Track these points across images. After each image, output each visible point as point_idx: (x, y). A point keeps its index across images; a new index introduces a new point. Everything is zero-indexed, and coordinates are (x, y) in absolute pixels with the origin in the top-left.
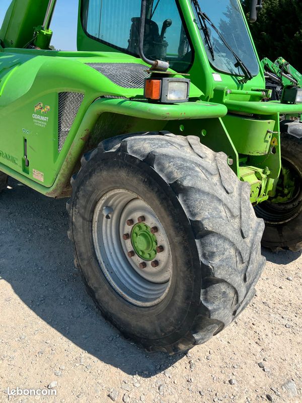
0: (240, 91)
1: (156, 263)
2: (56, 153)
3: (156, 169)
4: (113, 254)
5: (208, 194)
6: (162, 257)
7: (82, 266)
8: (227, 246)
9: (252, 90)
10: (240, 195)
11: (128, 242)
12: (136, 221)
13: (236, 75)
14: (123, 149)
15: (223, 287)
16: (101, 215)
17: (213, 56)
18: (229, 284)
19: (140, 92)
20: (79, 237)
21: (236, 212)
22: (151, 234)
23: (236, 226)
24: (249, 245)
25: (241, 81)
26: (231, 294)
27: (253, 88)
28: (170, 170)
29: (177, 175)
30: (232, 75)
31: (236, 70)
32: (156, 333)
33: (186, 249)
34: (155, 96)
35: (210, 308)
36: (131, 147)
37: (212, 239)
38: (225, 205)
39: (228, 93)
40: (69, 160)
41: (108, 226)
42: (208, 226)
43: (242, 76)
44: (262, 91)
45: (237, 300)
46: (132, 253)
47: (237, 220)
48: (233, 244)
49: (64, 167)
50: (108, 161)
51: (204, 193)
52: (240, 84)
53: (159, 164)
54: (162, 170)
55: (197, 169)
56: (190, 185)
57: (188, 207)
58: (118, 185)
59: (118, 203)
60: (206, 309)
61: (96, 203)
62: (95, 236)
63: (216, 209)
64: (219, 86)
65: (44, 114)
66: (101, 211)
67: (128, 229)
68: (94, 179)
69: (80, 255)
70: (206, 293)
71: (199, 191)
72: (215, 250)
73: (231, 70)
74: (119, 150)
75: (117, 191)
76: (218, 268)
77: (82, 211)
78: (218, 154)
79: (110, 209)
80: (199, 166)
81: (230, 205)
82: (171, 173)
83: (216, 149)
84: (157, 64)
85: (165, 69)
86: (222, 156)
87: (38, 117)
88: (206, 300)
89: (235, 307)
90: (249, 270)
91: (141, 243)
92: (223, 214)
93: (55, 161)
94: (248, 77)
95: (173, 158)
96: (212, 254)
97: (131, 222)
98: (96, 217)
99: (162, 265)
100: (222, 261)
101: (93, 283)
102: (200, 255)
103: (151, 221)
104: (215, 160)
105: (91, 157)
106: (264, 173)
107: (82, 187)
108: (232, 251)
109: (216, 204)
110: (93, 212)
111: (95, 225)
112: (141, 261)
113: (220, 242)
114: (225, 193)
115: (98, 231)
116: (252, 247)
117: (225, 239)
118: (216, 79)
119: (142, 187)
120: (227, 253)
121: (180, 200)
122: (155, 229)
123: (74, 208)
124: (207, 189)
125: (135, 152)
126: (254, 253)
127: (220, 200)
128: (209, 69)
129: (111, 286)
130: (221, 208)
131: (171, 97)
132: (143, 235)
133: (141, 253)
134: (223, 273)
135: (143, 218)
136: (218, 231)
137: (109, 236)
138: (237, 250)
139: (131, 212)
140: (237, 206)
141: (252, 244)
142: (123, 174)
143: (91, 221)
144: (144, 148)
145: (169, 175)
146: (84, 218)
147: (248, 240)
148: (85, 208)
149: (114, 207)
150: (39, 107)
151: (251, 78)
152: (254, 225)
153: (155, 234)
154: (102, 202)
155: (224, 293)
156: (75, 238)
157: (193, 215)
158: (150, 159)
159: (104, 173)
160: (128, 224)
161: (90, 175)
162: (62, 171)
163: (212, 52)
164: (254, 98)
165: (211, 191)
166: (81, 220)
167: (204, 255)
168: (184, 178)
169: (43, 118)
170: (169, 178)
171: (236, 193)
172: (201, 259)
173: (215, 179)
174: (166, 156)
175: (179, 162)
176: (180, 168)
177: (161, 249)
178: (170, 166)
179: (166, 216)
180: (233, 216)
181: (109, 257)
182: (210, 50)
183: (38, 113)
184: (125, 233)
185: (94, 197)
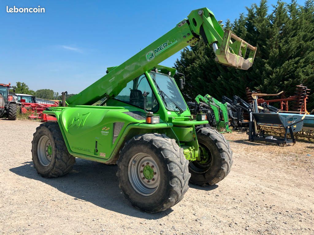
0: (179, 117)
1: (153, 180)
2: (112, 145)
3: (153, 144)
4: (136, 180)
5: (170, 150)
6: (155, 177)
7: (123, 186)
8: (176, 166)
9: (185, 117)
10: (180, 151)
11: (142, 174)
12: (146, 165)
13: (177, 111)
14: (142, 138)
15: (176, 179)
16: (131, 164)
17: (167, 106)
18: (178, 178)
19: (145, 121)
20: (122, 174)
21: (179, 156)
22: (151, 169)
23: (179, 160)
24: (184, 167)
25: (179, 113)
26: (179, 182)
27: (185, 116)
28: (158, 144)
29: (160, 145)
30: (175, 111)
31: (177, 110)
32: (155, 203)
33: (164, 168)
34: (150, 122)
35: (173, 186)
36: (145, 138)
37: (172, 164)
38: (175, 154)
39: (174, 118)
40: (118, 146)
41: (134, 169)
42: (170, 159)
43: (179, 112)
44: (189, 116)
45: (182, 185)
46: (144, 178)
47: (179, 159)
48: (178, 166)
49: (116, 149)
50: (137, 143)
51: (169, 150)
52: (179, 115)
53: (154, 142)
54: (155, 144)
55: (166, 143)
56: (164, 148)
57: (164, 155)
58: (140, 151)
59: (138, 159)
60: (172, 186)
61: (130, 159)
62: (129, 173)
63: (172, 155)
64: (170, 116)
65: (107, 131)
66: (132, 162)
67: (142, 168)
68: (130, 150)
69: (123, 181)
70: (171, 182)
71: (167, 149)
72: (173, 167)
73: (175, 110)
74: (141, 139)
75: (139, 154)
76: (174, 172)
77: (124, 163)
78: (172, 139)
79: (135, 162)
80: (167, 143)
81: (177, 154)
82: (158, 145)
83: (171, 138)
84: (150, 113)
85: (152, 114)
86: (174, 140)
87: (104, 132)
88: (171, 184)
89: (181, 189)
90: (184, 175)
91: (147, 173)
92: (175, 156)
93: (111, 148)
94: (181, 112)
95: (159, 140)
96: (172, 168)
97: (143, 166)
98: (130, 165)
99: (156, 180)
100: (175, 170)
101: (128, 192)
102: (169, 169)
103: (151, 164)
104: (171, 141)
105: (129, 143)
106: (192, 148)
107: (125, 154)
108: (178, 168)
109: (172, 153)
110: (129, 163)
111: (129, 168)
112: (147, 180)
113: (174, 164)
114: (175, 150)
115: (130, 171)
116: (185, 168)
117: (176, 164)
118: (168, 114)
119: (149, 150)
120: (177, 168)
121: (162, 152)
122: (153, 166)
123: (121, 162)
124: (169, 149)
125: (146, 139)
126: (186, 170)
127: (174, 153)
128: (165, 111)
129: (136, 192)
130: (174, 155)
131: (154, 122)
132: (148, 170)
133: (147, 177)
134: (176, 174)
135: (148, 163)
136: (173, 161)
137: (134, 173)
138: (180, 167)
139: (143, 162)
140: (179, 154)
141: (185, 167)
142: (142, 147)
143: (128, 167)
144: (149, 138)
145: (158, 146)
146: (125, 166)
147: (183, 165)
148: (126, 162)
149: (136, 161)
150: (104, 128)
151: (183, 112)
152: (185, 161)
153: (153, 168)
154: (132, 159)
155: (177, 181)
156: (120, 175)
157: (166, 157)
158: (152, 141)
159: (135, 148)
160: (142, 167)
161: (129, 149)
162: (115, 151)
163: (166, 104)
164: (186, 120)
165: (171, 150)
166: (123, 167)
167: (170, 169)
168: (163, 146)
169: (106, 132)
170: (158, 147)
171: (178, 151)
172: (169, 170)
173: (172, 147)
174: (156, 140)
175: (161, 142)
176: (161, 143)
177: (155, 173)
178: (158, 143)
179: (158, 159)
180: (178, 157)
181: (134, 181)
182: (165, 103)
183: (104, 130)
184: (141, 170)
185: (130, 157)
